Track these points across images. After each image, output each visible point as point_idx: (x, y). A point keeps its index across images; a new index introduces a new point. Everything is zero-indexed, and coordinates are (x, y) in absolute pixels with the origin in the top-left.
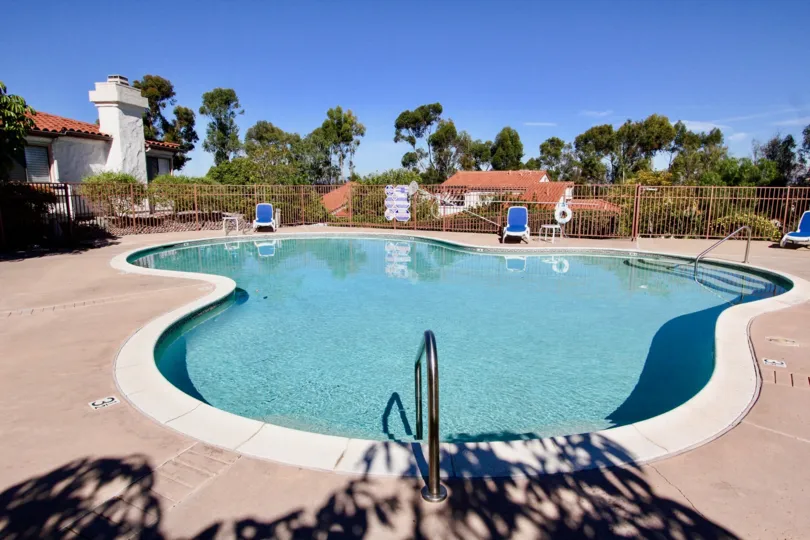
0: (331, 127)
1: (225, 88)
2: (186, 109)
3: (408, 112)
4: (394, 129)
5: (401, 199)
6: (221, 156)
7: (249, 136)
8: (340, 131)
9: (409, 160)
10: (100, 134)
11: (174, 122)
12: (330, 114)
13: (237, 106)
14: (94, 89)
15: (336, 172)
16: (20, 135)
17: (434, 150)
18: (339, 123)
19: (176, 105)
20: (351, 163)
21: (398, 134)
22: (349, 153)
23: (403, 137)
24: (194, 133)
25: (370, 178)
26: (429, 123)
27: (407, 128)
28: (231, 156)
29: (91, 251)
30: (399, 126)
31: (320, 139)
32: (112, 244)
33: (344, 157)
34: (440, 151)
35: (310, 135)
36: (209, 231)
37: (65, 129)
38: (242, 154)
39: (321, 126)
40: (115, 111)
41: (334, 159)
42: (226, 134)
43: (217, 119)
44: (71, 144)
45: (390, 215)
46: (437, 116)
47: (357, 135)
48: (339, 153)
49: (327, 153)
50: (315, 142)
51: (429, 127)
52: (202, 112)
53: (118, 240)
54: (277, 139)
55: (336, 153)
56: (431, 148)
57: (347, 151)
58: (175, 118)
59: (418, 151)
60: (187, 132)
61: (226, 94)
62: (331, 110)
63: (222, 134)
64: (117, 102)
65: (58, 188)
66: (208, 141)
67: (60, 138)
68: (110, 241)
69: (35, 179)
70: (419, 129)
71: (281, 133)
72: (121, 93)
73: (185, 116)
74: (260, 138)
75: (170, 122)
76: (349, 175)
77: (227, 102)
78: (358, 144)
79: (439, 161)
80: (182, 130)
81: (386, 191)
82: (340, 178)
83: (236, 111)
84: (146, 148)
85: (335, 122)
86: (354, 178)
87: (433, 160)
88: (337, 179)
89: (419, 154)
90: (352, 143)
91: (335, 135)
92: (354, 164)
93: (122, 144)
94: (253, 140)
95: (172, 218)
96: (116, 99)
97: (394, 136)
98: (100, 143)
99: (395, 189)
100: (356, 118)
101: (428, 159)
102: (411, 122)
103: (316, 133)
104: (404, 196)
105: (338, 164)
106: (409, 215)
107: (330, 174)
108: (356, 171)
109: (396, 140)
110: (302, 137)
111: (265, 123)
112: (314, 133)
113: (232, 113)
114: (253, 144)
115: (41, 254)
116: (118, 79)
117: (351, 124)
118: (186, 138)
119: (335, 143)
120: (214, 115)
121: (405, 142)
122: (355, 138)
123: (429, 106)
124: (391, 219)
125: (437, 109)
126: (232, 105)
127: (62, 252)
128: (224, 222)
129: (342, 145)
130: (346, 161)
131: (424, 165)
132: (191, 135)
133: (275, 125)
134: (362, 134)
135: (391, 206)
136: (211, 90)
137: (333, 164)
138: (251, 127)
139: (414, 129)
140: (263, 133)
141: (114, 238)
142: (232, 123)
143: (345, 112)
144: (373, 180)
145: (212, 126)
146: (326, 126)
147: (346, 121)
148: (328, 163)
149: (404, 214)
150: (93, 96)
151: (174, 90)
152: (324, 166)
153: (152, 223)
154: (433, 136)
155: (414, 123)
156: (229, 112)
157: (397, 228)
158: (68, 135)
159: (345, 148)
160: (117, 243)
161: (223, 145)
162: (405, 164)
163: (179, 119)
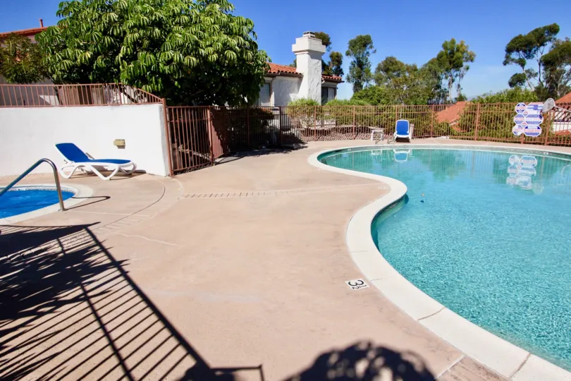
0: (445, 57)
1: (364, 35)
2: (337, 53)
3: (520, 36)
4: (505, 53)
5: (533, 116)
6: (358, 86)
7: (379, 69)
8: (453, 59)
9: (517, 80)
10: (297, 73)
11: (329, 63)
12: (445, 46)
13: (371, 47)
14: (295, 43)
15: (444, 95)
16: (262, 76)
17: (545, 69)
18: (452, 53)
19: (331, 51)
20: (459, 85)
21: (507, 57)
22: (458, 78)
23: (513, 60)
24: (341, 70)
25: (484, 98)
26: (542, 44)
27: (518, 51)
28: (364, 84)
29: (293, 151)
30: (509, 50)
31: (435, 67)
32: (303, 147)
33: (453, 81)
34: (552, 70)
35: (426, 65)
36: (361, 140)
37: (279, 71)
38: (373, 83)
39: (436, 57)
40: (306, 57)
41: (444, 83)
42: (362, 69)
43: (357, 58)
44: (281, 81)
45: (518, 131)
46: (553, 36)
47: (467, 61)
48: (449, 78)
49: (439, 78)
50: (430, 70)
51: (542, 48)
52: (348, 54)
53: (306, 145)
54: (399, 70)
55: (446, 78)
56: (542, 68)
57: (457, 75)
58: (330, 60)
59: (527, 71)
60: (336, 70)
61: (364, 39)
62: (446, 42)
63: (359, 69)
64: (308, 50)
65: (274, 110)
66: (349, 75)
67: (277, 77)
68: (301, 145)
69: (263, 104)
70: (530, 51)
71: (402, 64)
72: (310, 44)
73: (336, 58)
74: (387, 70)
75: (327, 63)
76: (457, 96)
77: (365, 45)
78: (468, 69)
79: (549, 79)
80: (333, 68)
81: (516, 108)
82: (448, 99)
83: (370, 51)
84: (322, 81)
85: (449, 52)
86: (461, 98)
87: (542, 79)
88: (445, 99)
89: (527, 75)
90: (462, 69)
91: (448, 63)
92: (461, 86)
93: (309, 79)
94: (381, 72)
95: (336, 130)
96: (307, 49)
97: (504, 59)
98: (296, 79)
99: (527, 107)
100: (467, 47)
101: (537, 78)
102: (522, 46)
103: (432, 62)
104: (537, 113)
105: (447, 87)
106: (540, 132)
107: (439, 96)
108: (463, 93)
109: (505, 63)
110: (418, 67)
111: (392, 58)
112: (430, 62)
113: (368, 53)
114: (381, 74)
115: (268, 153)
116: (309, 35)
117: (463, 53)
118: (335, 74)
119: (447, 70)
120: (355, 56)
121: (514, 64)
122: (465, 64)
123: (545, 28)
124: (519, 134)
125: (553, 30)
126: (368, 46)
127: (278, 152)
128: (372, 134)
129: (452, 71)
130: (454, 85)
131: (531, 85)
132: (339, 72)
133: (398, 59)
134: (472, 61)
135: (520, 122)
136: (354, 38)
137: (443, 87)
138: (380, 62)
139: (525, 51)
140: (390, 66)
141: (303, 143)
142: (367, 60)
143: (458, 43)
144: (487, 99)
145: (353, 64)
146: (440, 56)
147: (458, 50)
148: (438, 87)
149: (534, 130)
150: (295, 48)
151: (331, 41)
152: (436, 89)
153: (323, 133)
154: (546, 56)
155: (526, 46)
156: (365, 52)
157: (525, 143)
158: (281, 75)
159: (455, 74)
160: (306, 147)
161: (360, 77)
162: (511, 84)
163: (333, 61)
